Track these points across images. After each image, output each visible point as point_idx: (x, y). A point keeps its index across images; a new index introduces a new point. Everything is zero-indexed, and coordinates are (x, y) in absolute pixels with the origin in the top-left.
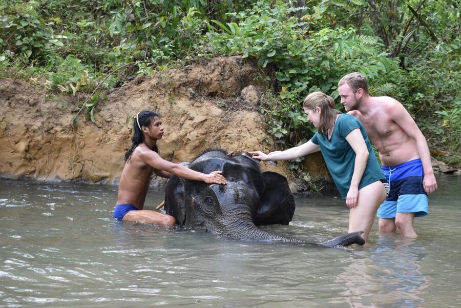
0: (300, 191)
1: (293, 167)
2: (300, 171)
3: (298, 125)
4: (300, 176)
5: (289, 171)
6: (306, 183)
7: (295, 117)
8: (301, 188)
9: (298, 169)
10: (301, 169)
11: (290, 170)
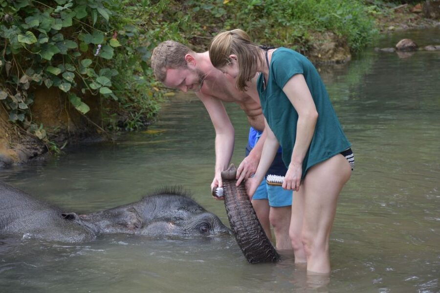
0: (31, 158)
1: (16, 118)
2: (27, 123)
3: (18, 49)
4: (28, 132)
5: (9, 125)
6: (40, 141)
7: (13, 37)
8: (33, 151)
9: (24, 121)
10: (29, 120)
11: (12, 123)
